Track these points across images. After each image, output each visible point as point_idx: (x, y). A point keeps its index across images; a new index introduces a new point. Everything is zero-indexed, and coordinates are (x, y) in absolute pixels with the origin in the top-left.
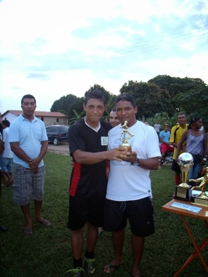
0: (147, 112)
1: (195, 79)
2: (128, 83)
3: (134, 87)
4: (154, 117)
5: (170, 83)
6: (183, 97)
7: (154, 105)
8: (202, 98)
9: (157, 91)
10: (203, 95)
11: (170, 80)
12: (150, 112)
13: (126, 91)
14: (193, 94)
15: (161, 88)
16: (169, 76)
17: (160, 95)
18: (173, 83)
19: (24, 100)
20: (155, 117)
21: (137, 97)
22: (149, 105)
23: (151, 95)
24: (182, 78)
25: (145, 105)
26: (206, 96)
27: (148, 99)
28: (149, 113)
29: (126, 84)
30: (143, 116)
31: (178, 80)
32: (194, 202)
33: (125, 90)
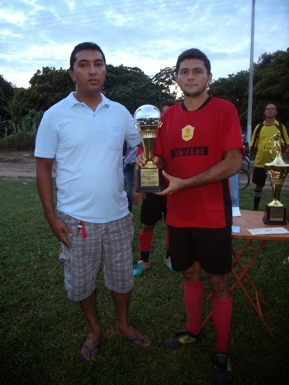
1: (132, 68)
2: (41, 70)
3: (51, 77)
8: (148, 94)
10: (149, 90)
13: (40, 83)
14: (136, 88)
19: (77, 55)
21: (56, 91)
24: (115, 66)
26: (152, 91)
29: (39, 71)
33: (38, 80)
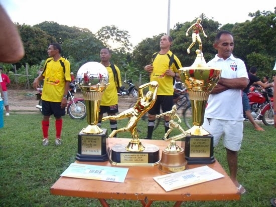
0: (31, 59)
1: (83, 29)
4: (39, 64)
5: (58, 30)
6: (72, 43)
7: (40, 51)
8: (91, 45)
9: (44, 36)
10: (92, 42)
11: (58, 28)
12: (35, 59)
14: (83, 41)
15: (47, 34)
16: (56, 23)
17: (46, 41)
18: (61, 30)
20: (41, 64)
22: (34, 51)
23: (37, 41)
25: (29, 51)
26: (95, 43)
27: (32, 44)
28: (33, 60)
30: (27, 63)
31: (66, 28)
32: (119, 162)
